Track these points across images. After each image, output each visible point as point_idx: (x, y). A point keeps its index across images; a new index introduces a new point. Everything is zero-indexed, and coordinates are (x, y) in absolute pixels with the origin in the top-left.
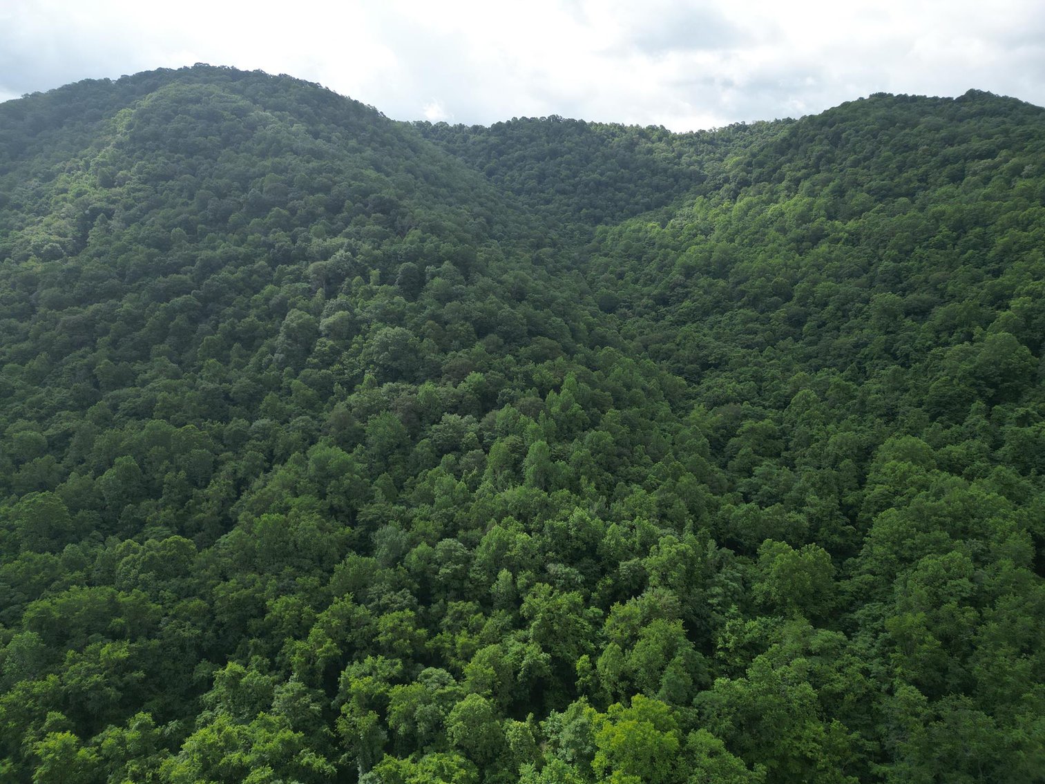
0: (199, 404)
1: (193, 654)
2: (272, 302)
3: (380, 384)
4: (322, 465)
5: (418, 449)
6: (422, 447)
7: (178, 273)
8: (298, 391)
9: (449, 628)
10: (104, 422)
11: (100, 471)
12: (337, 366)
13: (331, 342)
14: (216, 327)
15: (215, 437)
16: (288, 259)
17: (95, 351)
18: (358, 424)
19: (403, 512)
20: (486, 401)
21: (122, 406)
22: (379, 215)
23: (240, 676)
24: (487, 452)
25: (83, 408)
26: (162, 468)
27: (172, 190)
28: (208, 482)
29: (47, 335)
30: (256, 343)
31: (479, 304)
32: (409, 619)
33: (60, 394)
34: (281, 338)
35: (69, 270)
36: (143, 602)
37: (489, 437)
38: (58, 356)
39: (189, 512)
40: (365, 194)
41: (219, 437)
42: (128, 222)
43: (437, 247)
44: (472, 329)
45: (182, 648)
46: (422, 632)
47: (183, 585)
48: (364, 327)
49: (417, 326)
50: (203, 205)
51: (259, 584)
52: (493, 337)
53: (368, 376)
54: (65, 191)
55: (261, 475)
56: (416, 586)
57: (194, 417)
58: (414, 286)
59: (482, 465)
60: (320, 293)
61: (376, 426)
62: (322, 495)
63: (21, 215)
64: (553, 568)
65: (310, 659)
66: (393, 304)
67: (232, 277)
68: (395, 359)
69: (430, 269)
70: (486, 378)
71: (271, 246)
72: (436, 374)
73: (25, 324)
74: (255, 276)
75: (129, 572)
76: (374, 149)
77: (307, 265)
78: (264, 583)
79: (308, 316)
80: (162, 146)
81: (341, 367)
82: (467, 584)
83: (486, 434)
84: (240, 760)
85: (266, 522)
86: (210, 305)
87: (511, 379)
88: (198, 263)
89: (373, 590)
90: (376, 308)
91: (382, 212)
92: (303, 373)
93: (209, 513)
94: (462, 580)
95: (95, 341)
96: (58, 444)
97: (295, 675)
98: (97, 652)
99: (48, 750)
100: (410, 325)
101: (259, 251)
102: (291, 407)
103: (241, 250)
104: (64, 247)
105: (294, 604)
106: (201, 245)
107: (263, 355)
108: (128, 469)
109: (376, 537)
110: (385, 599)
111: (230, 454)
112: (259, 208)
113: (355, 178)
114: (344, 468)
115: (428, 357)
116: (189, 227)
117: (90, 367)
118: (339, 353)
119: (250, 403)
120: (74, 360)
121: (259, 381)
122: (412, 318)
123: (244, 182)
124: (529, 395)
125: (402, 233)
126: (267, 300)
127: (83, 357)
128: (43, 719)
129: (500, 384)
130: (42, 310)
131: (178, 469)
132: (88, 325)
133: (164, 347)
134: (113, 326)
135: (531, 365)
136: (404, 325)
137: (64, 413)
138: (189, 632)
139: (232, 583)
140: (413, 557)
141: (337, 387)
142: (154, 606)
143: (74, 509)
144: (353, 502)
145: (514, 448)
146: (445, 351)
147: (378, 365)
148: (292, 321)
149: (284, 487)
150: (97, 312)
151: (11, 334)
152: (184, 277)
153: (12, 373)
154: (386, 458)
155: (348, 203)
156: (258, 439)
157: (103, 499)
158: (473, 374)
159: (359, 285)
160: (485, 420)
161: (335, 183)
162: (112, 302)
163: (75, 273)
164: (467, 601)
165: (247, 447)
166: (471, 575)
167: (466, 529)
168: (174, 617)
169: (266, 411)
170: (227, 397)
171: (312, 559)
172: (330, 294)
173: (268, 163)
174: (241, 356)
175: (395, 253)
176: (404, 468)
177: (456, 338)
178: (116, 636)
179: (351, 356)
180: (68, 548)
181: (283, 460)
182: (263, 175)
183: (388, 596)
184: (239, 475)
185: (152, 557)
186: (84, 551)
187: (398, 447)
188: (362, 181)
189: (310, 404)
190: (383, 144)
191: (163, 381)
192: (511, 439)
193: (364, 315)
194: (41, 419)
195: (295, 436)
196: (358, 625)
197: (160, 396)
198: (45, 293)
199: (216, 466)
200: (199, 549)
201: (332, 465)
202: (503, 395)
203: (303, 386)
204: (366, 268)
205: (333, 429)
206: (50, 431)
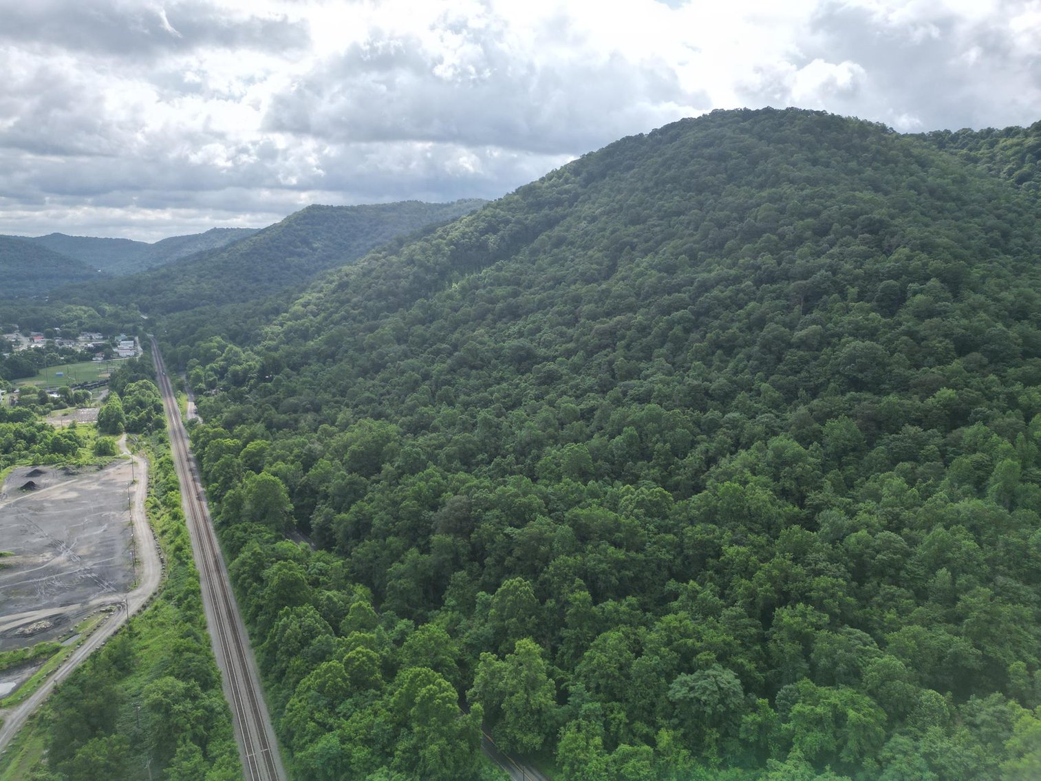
0: (685, 396)
1: (666, 573)
2: (752, 317)
3: (843, 393)
4: (779, 453)
5: (873, 454)
6: (878, 452)
7: (679, 292)
8: (766, 392)
9: (880, 605)
10: (618, 402)
11: (612, 437)
12: (803, 374)
13: (802, 353)
14: (704, 337)
15: (694, 423)
16: (772, 279)
17: (614, 351)
18: (816, 426)
19: (849, 504)
20: (957, 416)
21: (631, 392)
22: (867, 235)
23: (697, 592)
24: (946, 465)
25: (604, 392)
26: (654, 439)
27: (681, 224)
28: (686, 455)
29: (585, 338)
30: (735, 351)
31: (964, 322)
32: (840, 586)
33: (590, 381)
34: (756, 348)
35: (603, 291)
36: (635, 527)
37: (953, 452)
38: (590, 354)
39: (670, 475)
40: (855, 216)
41: (697, 423)
42: (645, 252)
43: (925, 264)
44: (951, 346)
45: (659, 566)
46: (851, 600)
47: (663, 523)
48: (835, 340)
49: (890, 341)
50: (705, 236)
51: (717, 533)
52: (976, 355)
53: (832, 385)
54: (604, 229)
55: (728, 456)
56: (852, 565)
57: (680, 406)
58: (892, 303)
59: (940, 477)
60: (798, 309)
61: (832, 428)
62: (776, 478)
63: (574, 250)
64: (1000, 580)
65: (752, 594)
66: (867, 320)
67: (722, 295)
68: (861, 372)
69: (914, 286)
70: (960, 395)
71: (759, 268)
72: (903, 387)
73: (570, 331)
74: (741, 295)
75: (627, 506)
76: (876, 169)
77: (789, 284)
78: (722, 534)
79: (783, 329)
80: (678, 187)
81: (807, 375)
82: (902, 573)
83: (950, 449)
84: (693, 644)
85: (727, 488)
86: (702, 318)
87: (990, 399)
88: (695, 284)
89: (811, 557)
90: (849, 323)
91: (871, 232)
92: (772, 378)
93: (685, 477)
94: (898, 570)
95: (615, 345)
96: (587, 415)
97: (739, 603)
98: (605, 550)
99: (576, 599)
100: (883, 339)
101: (747, 273)
102: (759, 406)
103: (732, 272)
104: (599, 274)
105: (743, 553)
106: (699, 269)
107: (740, 361)
108: (631, 436)
109: (819, 518)
110: (821, 565)
111: (704, 437)
112: (753, 234)
113: (846, 202)
114: (797, 458)
115: (896, 371)
116: (692, 255)
117: (611, 363)
118: (807, 362)
119: (725, 399)
120: (600, 358)
121: (734, 382)
122: (886, 333)
123: (742, 212)
124: (1009, 416)
125: (888, 252)
126: (749, 315)
127: (606, 355)
128: (573, 582)
129: (976, 402)
130: (582, 320)
131: (665, 442)
132: (612, 333)
133: (663, 351)
134: (628, 333)
135: (1018, 387)
136: (877, 341)
137: (592, 395)
138: (664, 555)
139: (699, 527)
140: (852, 539)
141: (802, 392)
142: (642, 531)
143: (595, 460)
144: (803, 488)
145: (979, 466)
146: (918, 366)
147: (843, 375)
148: (769, 332)
149: (745, 466)
150: (619, 322)
151: (562, 337)
152: (683, 295)
153: (561, 364)
154: (840, 458)
155: (836, 226)
156: (727, 428)
157: (614, 456)
158: (944, 390)
159: (835, 301)
160: (950, 436)
161: (825, 208)
162: (630, 315)
163: (607, 292)
164: (899, 586)
165: (719, 433)
166: (908, 567)
167: (912, 529)
168: (655, 543)
169: (737, 407)
170: (707, 393)
171: (762, 525)
172: (807, 311)
173: (764, 194)
174: (721, 361)
175: (877, 271)
176: (857, 469)
177: (931, 355)
178: (617, 545)
179: (818, 366)
180: (590, 483)
181: (747, 447)
182: (759, 205)
183: (824, 564)
184: (710, 454)
185: (643, 500)
186: (600, 487)
187: (854, 450)
188: (854, 203)
189: (775, 405)
190: (886, 162)
191: (660, 376)
192: (978, 456)
193: (837, 329)
194: (577, 397)
195: (759, 429)
196: (795, 580)
197: (656, 387)
198: (586, 308)
199: (693, 444)
200: (676, 501)
201: (788, 453)
202: (977, 413)
203: (771, 388)
204: (845, 286)
205: (793, 427)
206: (582, 406)
